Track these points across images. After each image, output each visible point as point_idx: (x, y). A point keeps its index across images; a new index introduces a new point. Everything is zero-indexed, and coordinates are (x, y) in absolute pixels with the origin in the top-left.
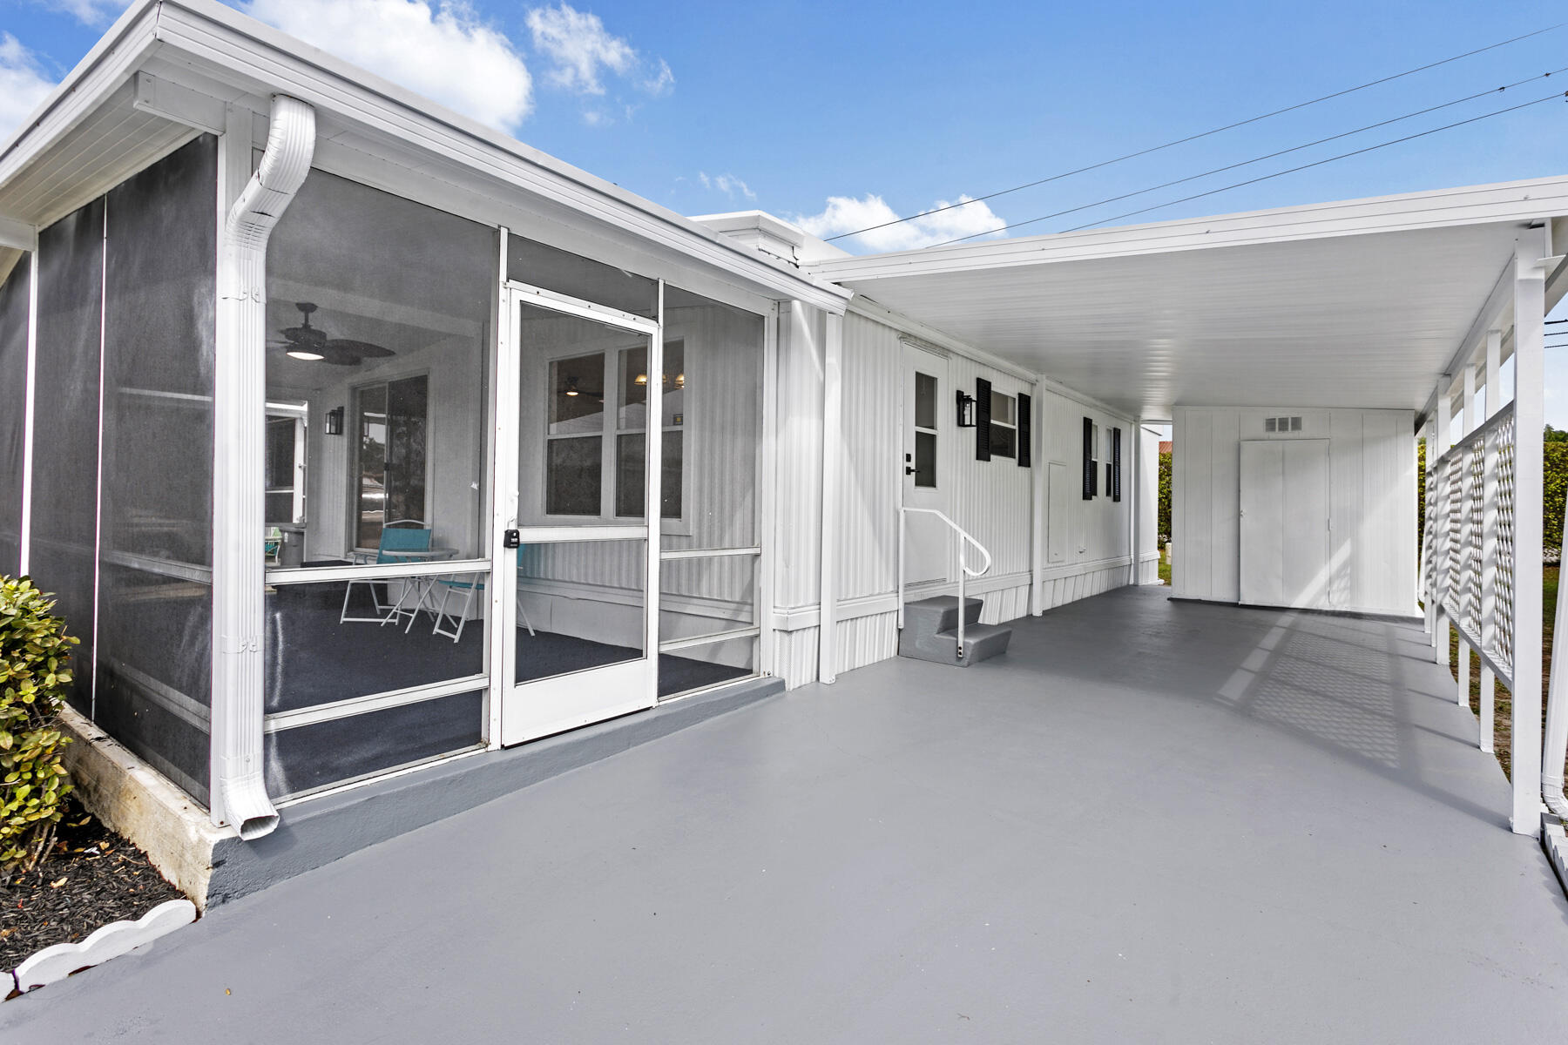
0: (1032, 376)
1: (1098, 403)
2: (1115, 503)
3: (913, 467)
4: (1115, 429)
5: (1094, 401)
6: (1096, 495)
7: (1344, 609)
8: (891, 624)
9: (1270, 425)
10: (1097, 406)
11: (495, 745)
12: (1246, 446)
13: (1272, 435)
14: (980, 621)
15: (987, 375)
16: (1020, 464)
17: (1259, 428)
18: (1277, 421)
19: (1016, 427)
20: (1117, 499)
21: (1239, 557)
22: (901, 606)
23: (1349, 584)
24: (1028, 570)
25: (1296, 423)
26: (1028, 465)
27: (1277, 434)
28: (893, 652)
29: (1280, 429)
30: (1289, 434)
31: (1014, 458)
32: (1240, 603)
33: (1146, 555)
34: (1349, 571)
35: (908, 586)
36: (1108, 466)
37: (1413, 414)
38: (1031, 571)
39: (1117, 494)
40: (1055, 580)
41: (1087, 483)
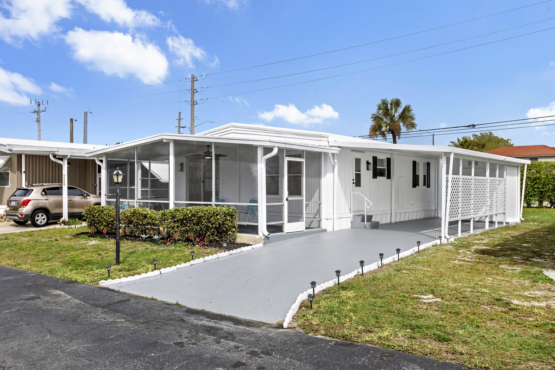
0: (391, 152)
2: (429, 188)
3: (355, 182)
4: (428, 163)
6: (418, 185)
8: (349, 220)
10: (418, 157)
11: (285, 232)
14: (372, 220)
15: (376, 155)
16: (387, 178)
19: (386, 168)
22: (352, 216)
26: (390, 178)
28: (350, 227)
31: (385, 177)
35: (353, 211)
36: (425, 176)
38: (391, 210)
39: (428, 185)
40: (401, 213)
41: (414, 182)
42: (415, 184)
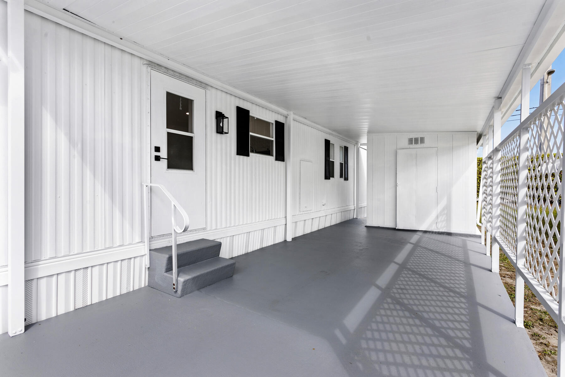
0: (285, 112)
1: (333, 133)
2: (346, 181)
3: (164, 156)
4: (345, 147)
5: (331, 132)
6: (333, 177)
7: (443, 231)
8: (140, 265)
9: (411, 141)
10: (333, 134)
12: (399, 152)
13: (411, 146)
14: (220, 256)
15: (245, 106)
16: (277, 159)
17: (405, 143)
18: (413, 139)
19: (274, 139)
20: (346, 179)
21: (396, 206)
22: (147, 252)
23: (446, 219)
24: (284, 217)
25: (422, 140)
26: (283, 160)
27: (414, 146)
29: (415, 143)
30: (419, 145)
31: (273, 156)
32: (397, 228)
33: (362, 204)
34: (446, 212)
35: (151, 238)
36: (341, 164)
37: (476, 134)
38: (286, 217)
39: (346, 177)
40: (305, 220)
41: (327, 171)
42: (329, 174)
